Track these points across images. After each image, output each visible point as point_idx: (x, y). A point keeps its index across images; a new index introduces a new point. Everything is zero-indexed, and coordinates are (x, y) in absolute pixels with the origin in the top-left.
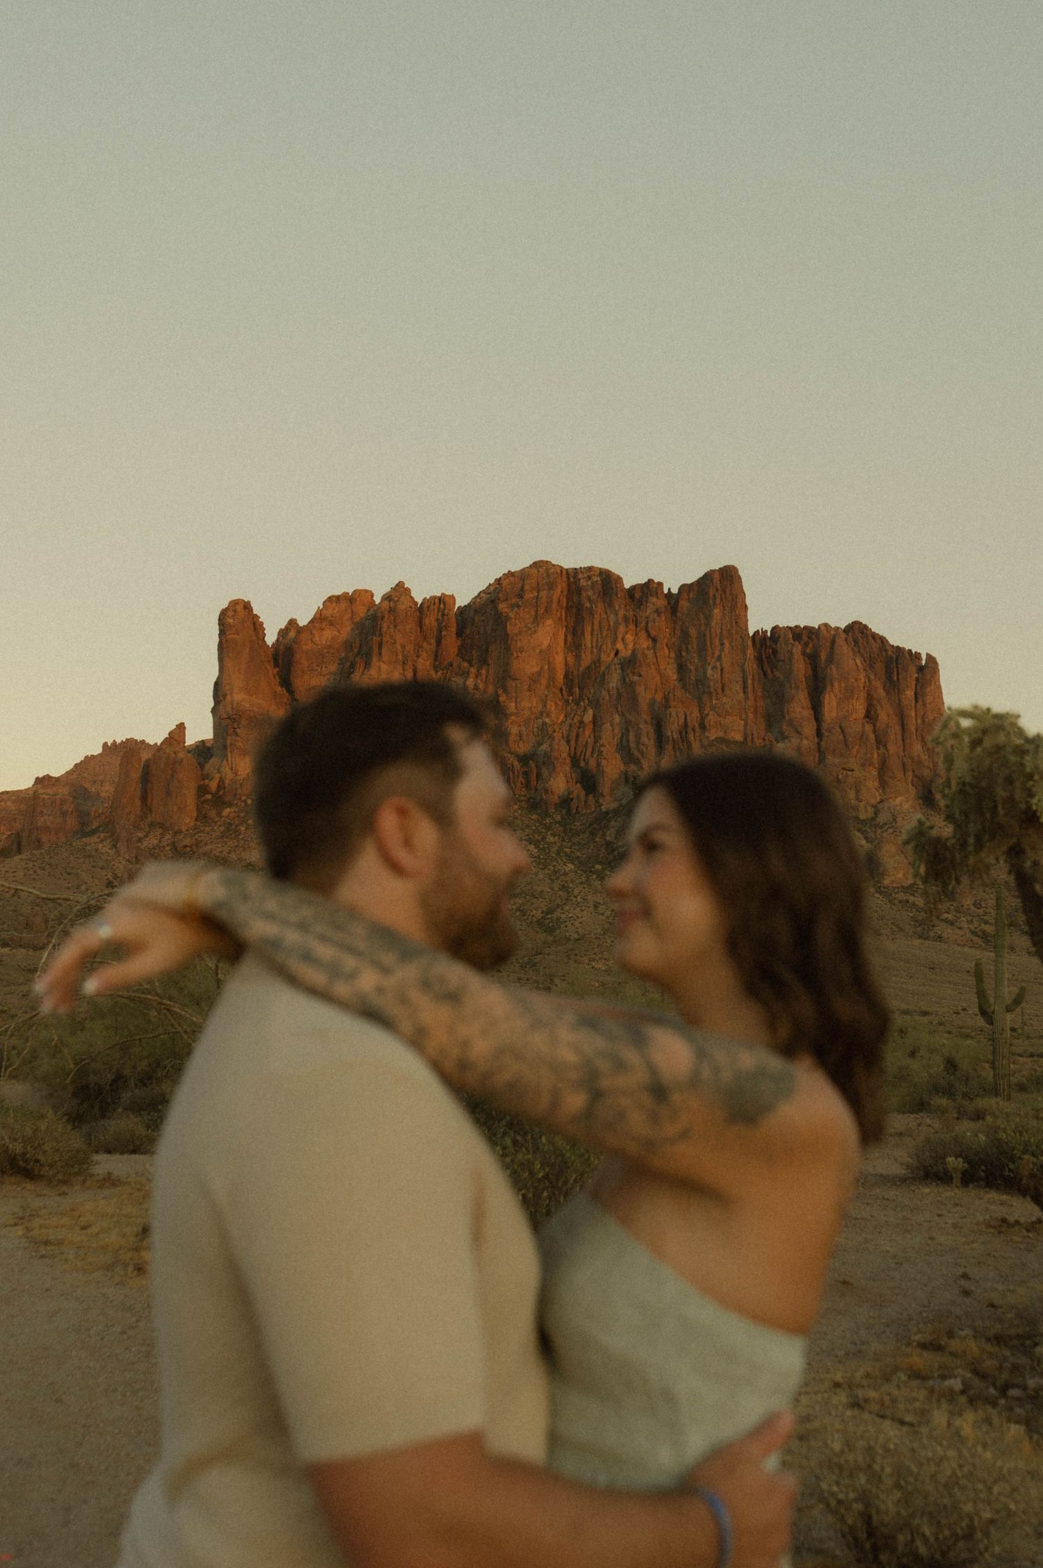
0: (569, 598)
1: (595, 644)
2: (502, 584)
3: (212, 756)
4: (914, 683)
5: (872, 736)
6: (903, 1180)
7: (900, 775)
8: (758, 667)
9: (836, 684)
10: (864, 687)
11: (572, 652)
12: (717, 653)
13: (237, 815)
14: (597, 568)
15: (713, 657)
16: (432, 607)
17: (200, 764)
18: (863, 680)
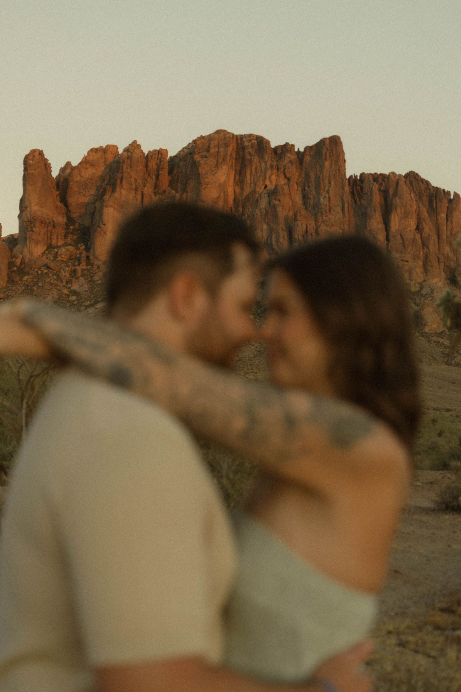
0: (237, 153)
1: (252, 181)
2: (196, 143)
3: (17, 244)
4: (446, 210)
5: (420, 241)
6: (433, 510)
7: (435, 264)
8: (352, 197)
9: (398, 209)
10: (416, 211)
11: (238, 185)
12: (327, 188)
13: (32, 280)
14: (255, 135)
15: (324, 190)
16: (154, 156)
17: (10, 248)
18: (415, 207)
